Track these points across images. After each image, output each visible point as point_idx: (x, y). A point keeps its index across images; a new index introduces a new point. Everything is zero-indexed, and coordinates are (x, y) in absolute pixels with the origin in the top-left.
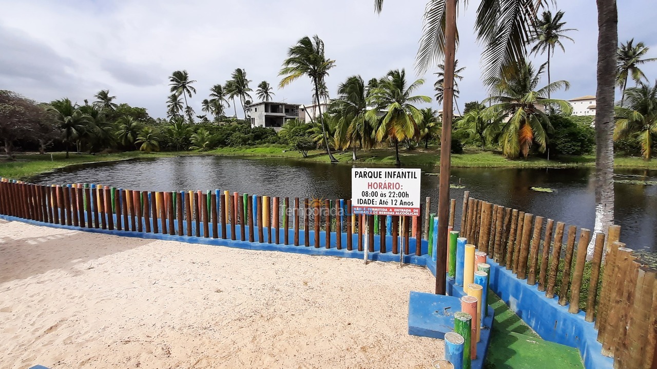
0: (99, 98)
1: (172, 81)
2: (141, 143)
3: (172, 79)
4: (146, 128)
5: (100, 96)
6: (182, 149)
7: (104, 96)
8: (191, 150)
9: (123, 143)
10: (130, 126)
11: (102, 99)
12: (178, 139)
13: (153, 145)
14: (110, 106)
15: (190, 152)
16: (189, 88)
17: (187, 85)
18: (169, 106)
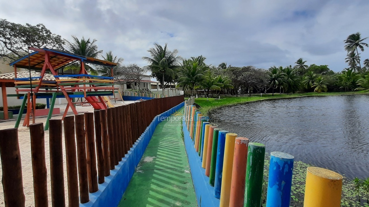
0: (298, 63)
1: (346, 42)
2: (315, 87)
3: (346, 41)
4: (319, 77)
5: (298, 62)
6: (350, 90)
7: (300, 62)
8: (357, 90)
9: (306, 88)
10: (311, 77)
11: (299, 64)
12: (346, 83)
13: (323, 88)
14: (303, 67)
15: (355, 92)
16: (361, 45)
17: (360, 43)
18: (347, 61)
